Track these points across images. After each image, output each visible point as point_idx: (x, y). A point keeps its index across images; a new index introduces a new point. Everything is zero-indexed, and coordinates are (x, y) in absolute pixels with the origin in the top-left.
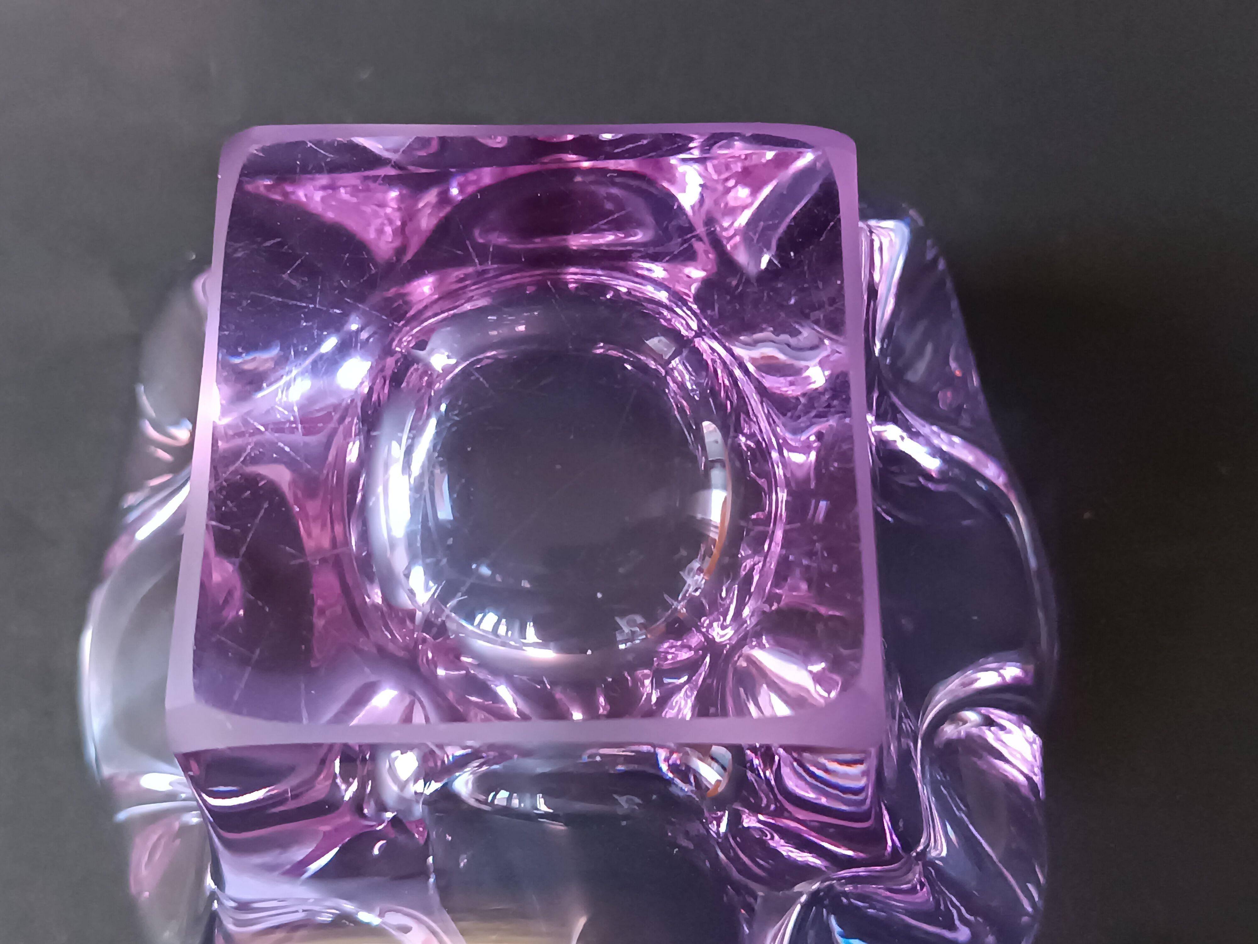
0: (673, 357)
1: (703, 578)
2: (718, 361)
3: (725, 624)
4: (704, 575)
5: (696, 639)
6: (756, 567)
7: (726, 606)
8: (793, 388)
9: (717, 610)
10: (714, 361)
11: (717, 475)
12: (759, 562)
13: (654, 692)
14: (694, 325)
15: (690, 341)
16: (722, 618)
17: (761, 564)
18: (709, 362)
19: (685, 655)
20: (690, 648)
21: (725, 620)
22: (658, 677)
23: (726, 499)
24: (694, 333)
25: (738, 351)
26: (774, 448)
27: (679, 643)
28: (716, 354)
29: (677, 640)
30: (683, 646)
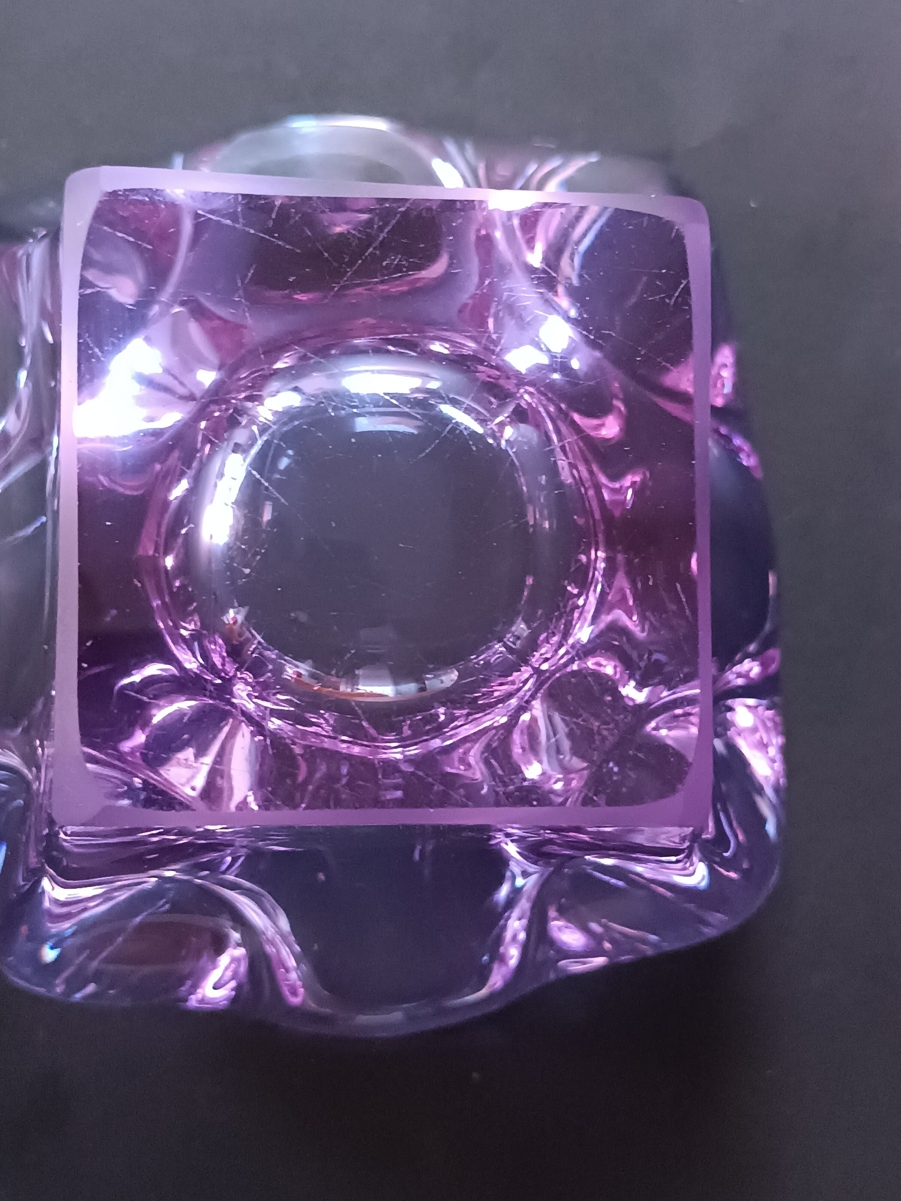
0: (505, 646)
1: (291, 677)
2: (515, 687)
3: (253, 697)
4: (295, 678)
5: (231, 669)
6: (320, 729)
7: (268, 698)
8: (520, 751)
9: (263, 690)
10: (513, 683)
11: (410, 688)
12: (326, 732)
13: (189, 632)
14: (545, 667)
15: (527, 663)
16: (256, 694)
17: (324, 733)
18: (510, 678)
19: (217, 660)
20: (223, 665)
21: (256, 697)
22: (196, 636)
23: (386, 696)
24: (537, 666)
25: (537, 704)
26: (443, 742)
27: (225, 654)
28: (521, 685)
29: (227, 652)
30: (223, 658)
